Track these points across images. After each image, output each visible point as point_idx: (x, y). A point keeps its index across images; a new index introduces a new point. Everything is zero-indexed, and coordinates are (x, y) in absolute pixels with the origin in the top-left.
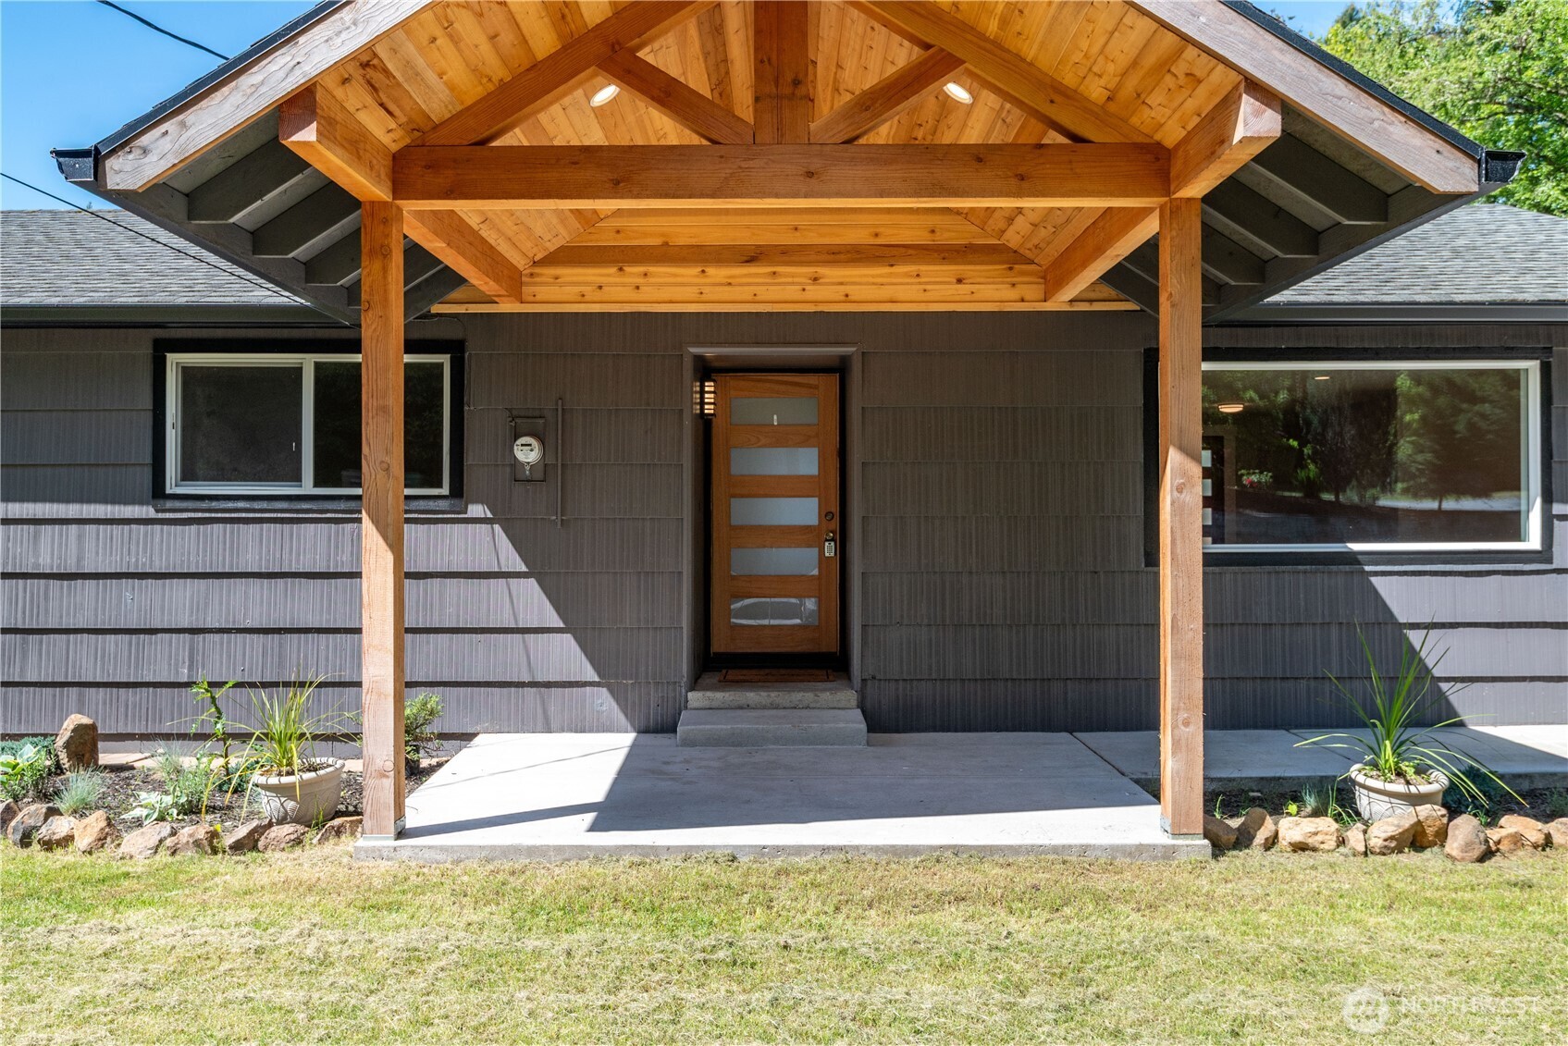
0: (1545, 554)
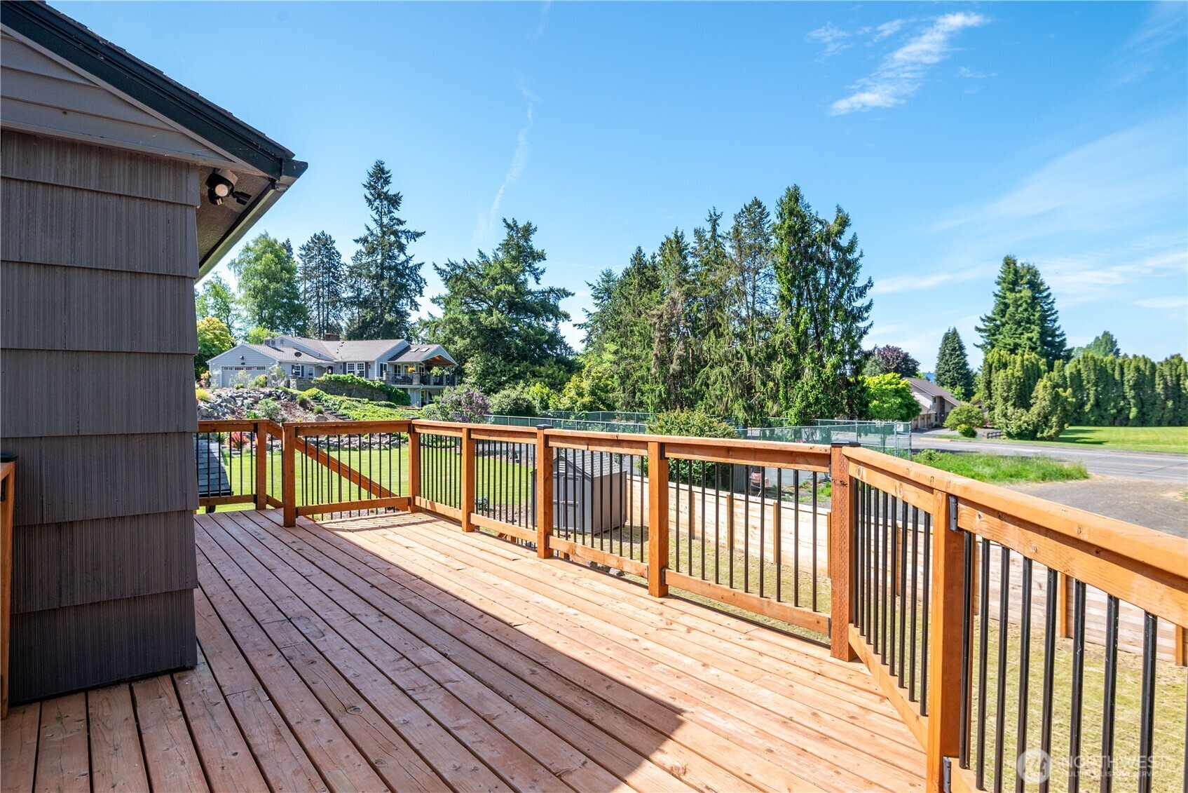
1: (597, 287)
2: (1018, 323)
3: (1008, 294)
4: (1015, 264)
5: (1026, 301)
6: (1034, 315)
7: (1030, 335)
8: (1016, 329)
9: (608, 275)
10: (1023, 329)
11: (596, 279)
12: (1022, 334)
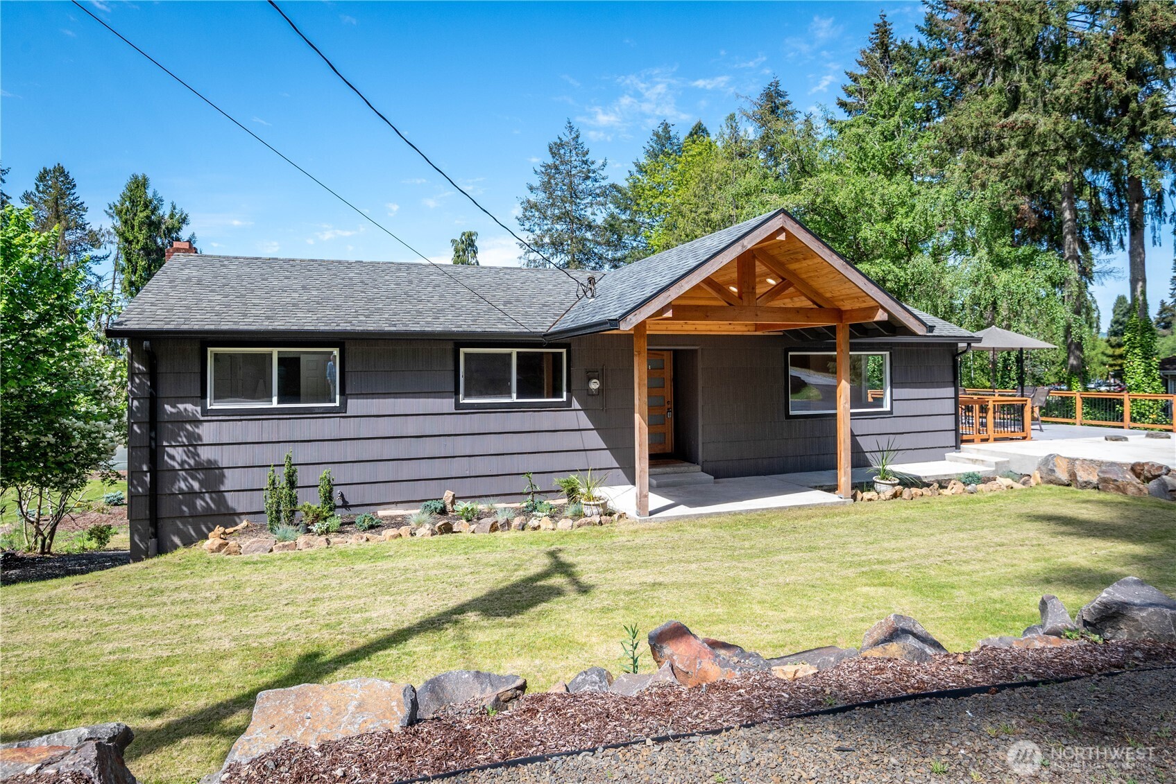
0: (891, 412)
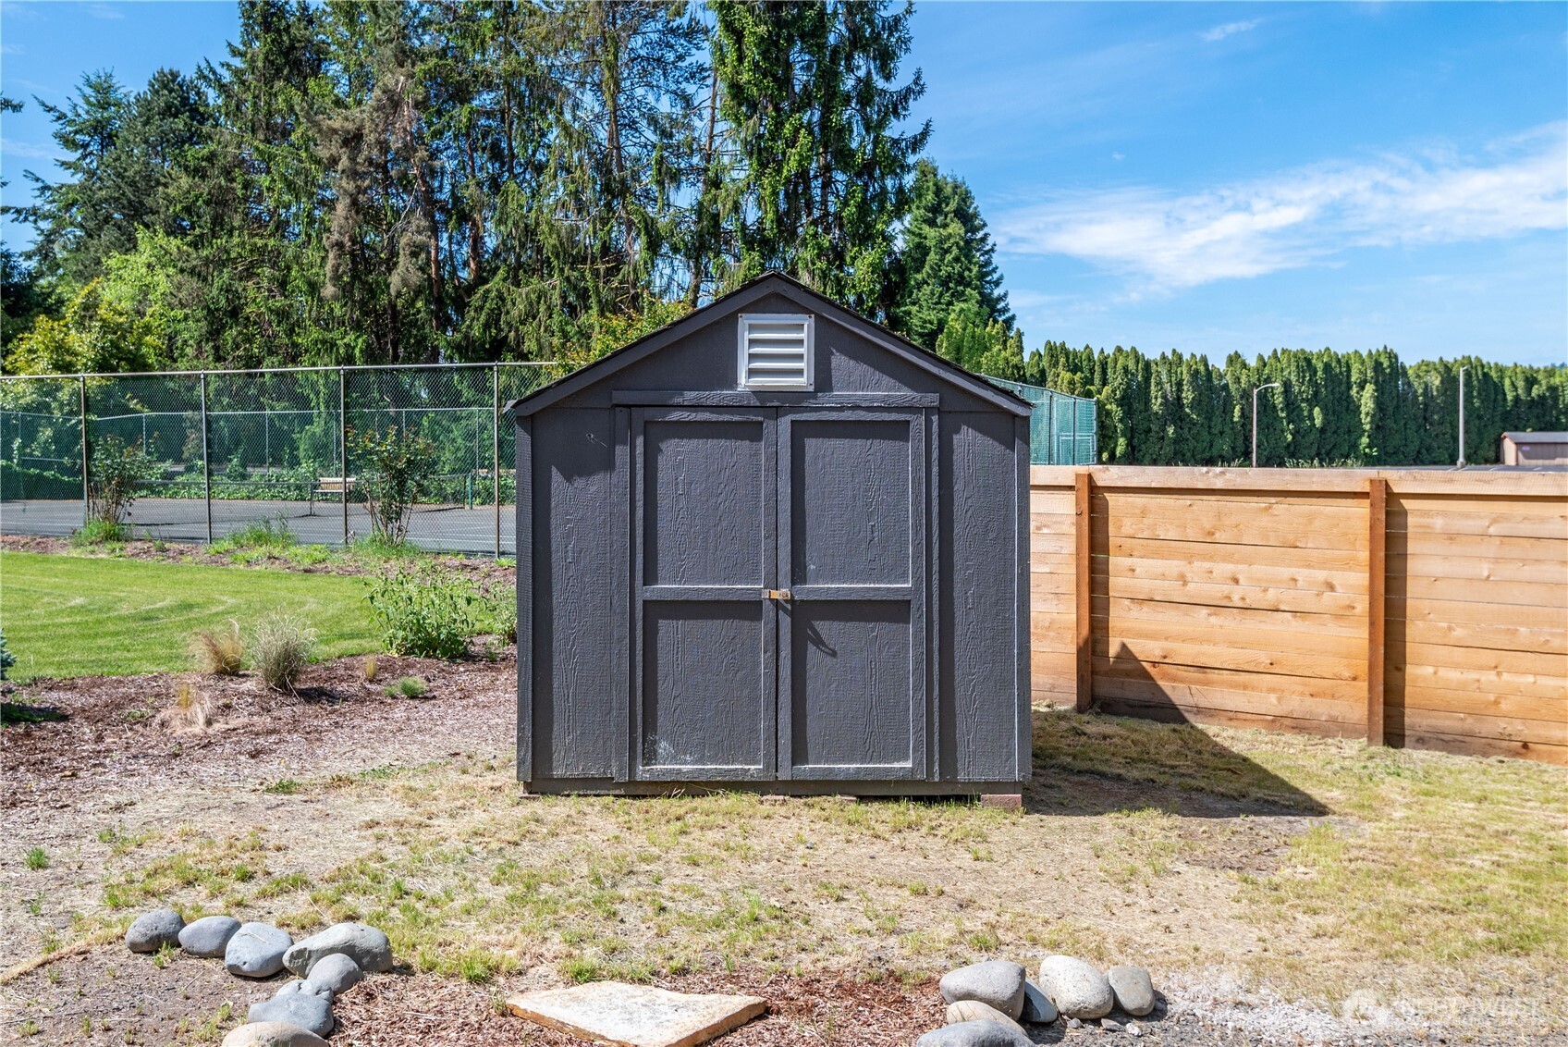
1: (70, 115)
2: (944, 283)
3: (926, 229)
4: (935, 175)
5: (957, 243)
6: (970, 271)
7: (963, 305)
8: (941, 295)
9: (103, 94)
10: (953, 295)
11: (71, 96)
12: (950, 303)
